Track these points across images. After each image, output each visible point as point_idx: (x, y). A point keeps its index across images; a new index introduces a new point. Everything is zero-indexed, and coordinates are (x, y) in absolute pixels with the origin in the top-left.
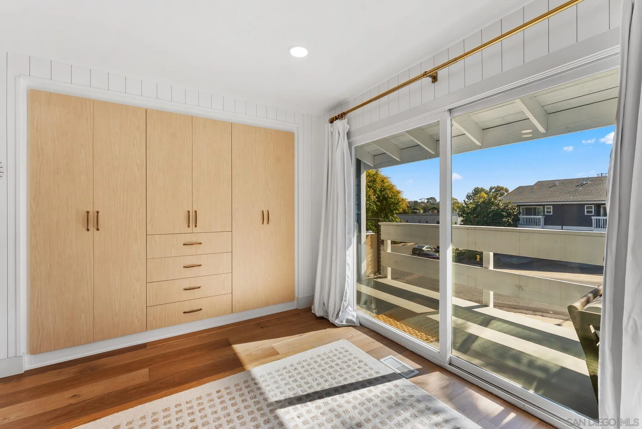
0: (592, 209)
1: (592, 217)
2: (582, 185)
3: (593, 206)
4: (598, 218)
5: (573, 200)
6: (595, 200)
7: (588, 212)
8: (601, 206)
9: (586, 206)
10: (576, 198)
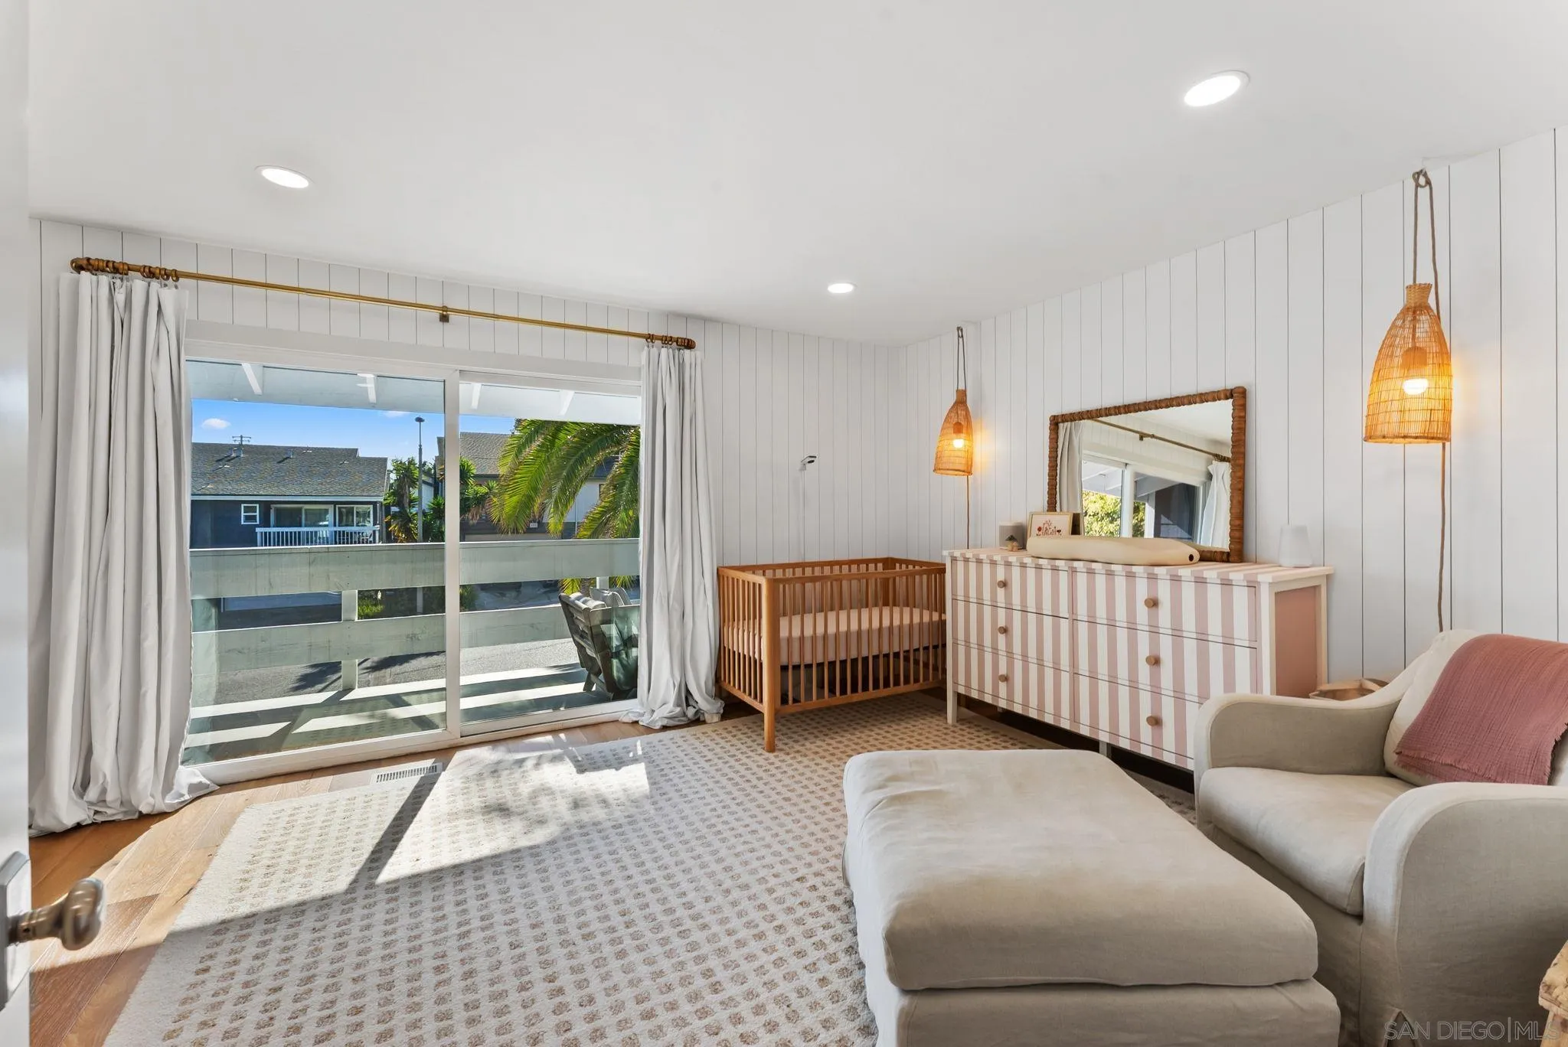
0: (256, 512)
1: (258, 530)
2: (229, 459)
3: (258, 505)
4: (267, 530)
5: (216, 493)
6: (261, 493)
7: (247, 518)
8: (272, 506)
9: (243, 505)
10: (220, 487)
